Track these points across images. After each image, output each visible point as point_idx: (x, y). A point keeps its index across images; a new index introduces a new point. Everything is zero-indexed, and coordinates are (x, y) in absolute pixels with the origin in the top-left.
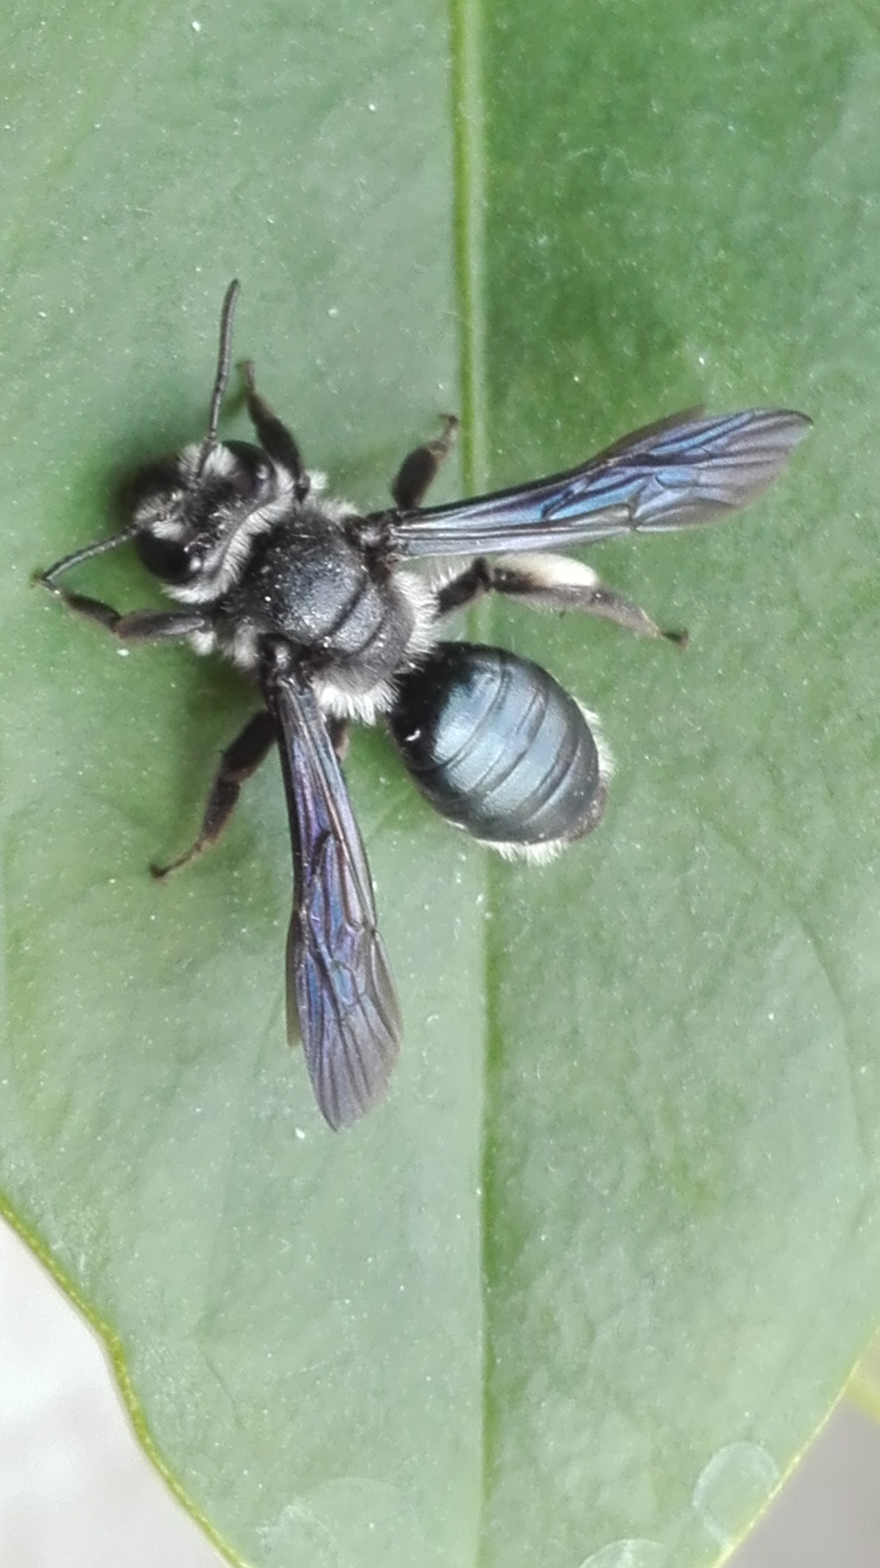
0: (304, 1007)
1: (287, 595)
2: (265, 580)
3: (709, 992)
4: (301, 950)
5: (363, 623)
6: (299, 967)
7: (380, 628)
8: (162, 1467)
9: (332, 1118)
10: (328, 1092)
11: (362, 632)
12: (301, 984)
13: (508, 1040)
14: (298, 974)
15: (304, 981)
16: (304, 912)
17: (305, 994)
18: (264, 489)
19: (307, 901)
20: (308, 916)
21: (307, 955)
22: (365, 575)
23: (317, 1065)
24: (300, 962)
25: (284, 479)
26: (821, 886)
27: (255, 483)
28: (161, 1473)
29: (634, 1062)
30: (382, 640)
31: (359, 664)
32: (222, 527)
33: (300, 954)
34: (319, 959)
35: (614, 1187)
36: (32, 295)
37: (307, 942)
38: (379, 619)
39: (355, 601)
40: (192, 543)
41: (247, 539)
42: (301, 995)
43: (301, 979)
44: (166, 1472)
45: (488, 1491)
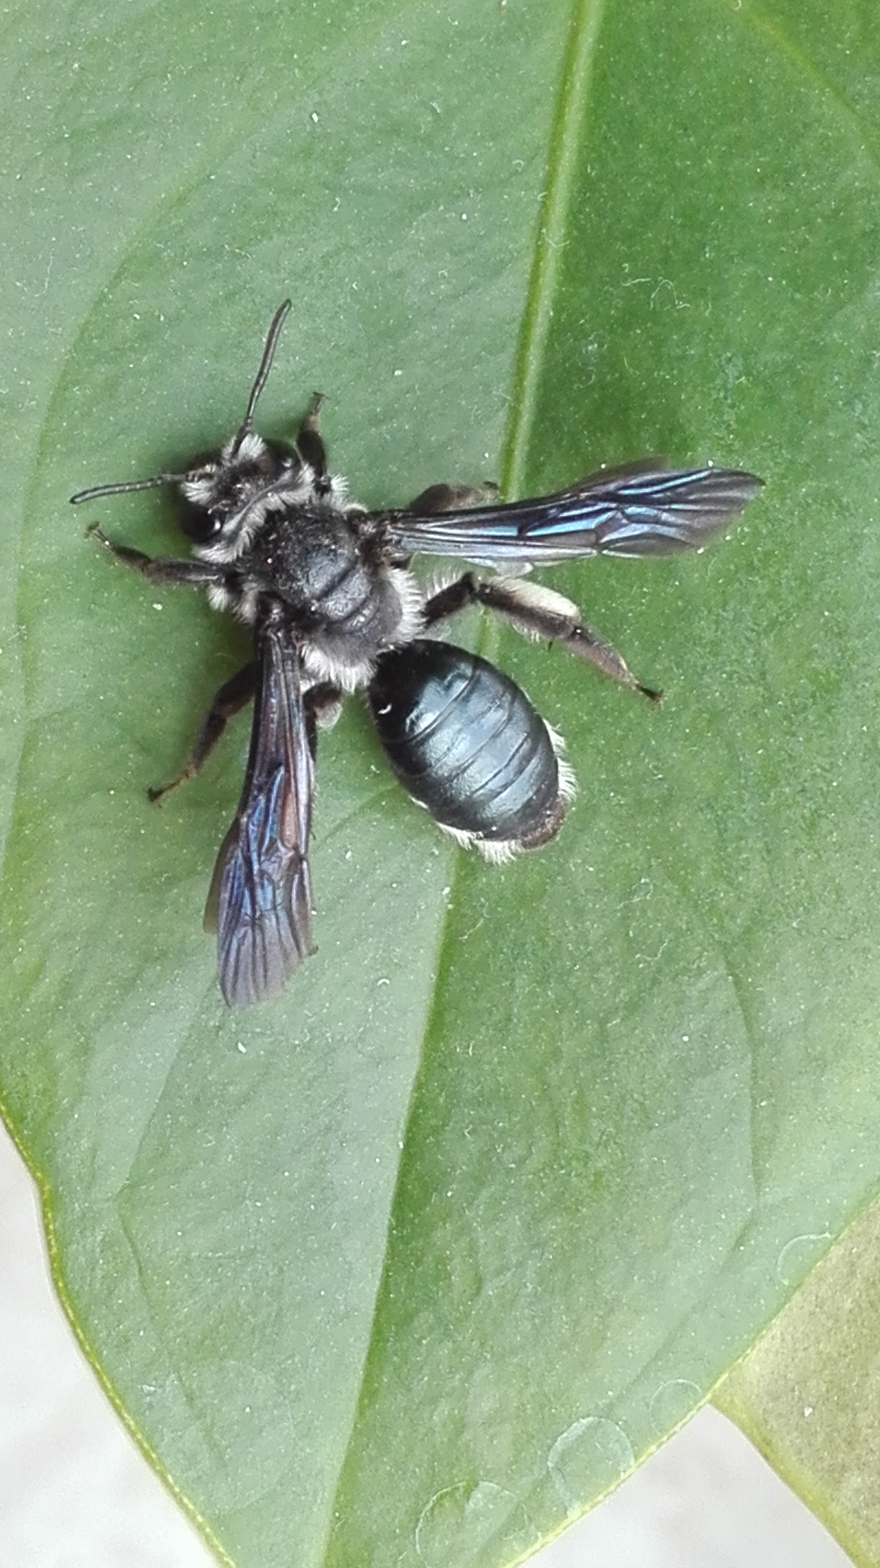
0: (226, 896)
1: (287, 561)
2: (271, 546)
3: (633, 1007)
4: (234, 850)
5: (349, 596)
6: (229, 862)
7: (364, 604)
8: (70, 1311)
9: (229, 995)
10: (231, 973)
11: (347, 605)
12: (228, 877)
13: (449, 1017)
14: (228, 867)
15: (231, 874)
16: (245, 819)
17: (229, 885)
18: (286, 476)
19: (250, 811)
20: (247, 825)
21: (239, 853)
22: (357, 557)
23: (226, 947)
24: (231, 858)
25: (308, 474)
26: (748, 930)
27: (279, 470)
28: (67, 1315)
29: (556, 1054)
30: (364, 616)
31: (342, 634)
32: (243, 497)
33: (233, 852)
34: (248, 862)
35: (521, 1161)
36: (131, 299)
37: (241, 844)
38: (363, 596)
39: (344, 576)
40: (215, 507)
41: (264, 513)
42: (226, 885)
43: (229, 872)
44: (71, 1315)
45: (361, 1410)
